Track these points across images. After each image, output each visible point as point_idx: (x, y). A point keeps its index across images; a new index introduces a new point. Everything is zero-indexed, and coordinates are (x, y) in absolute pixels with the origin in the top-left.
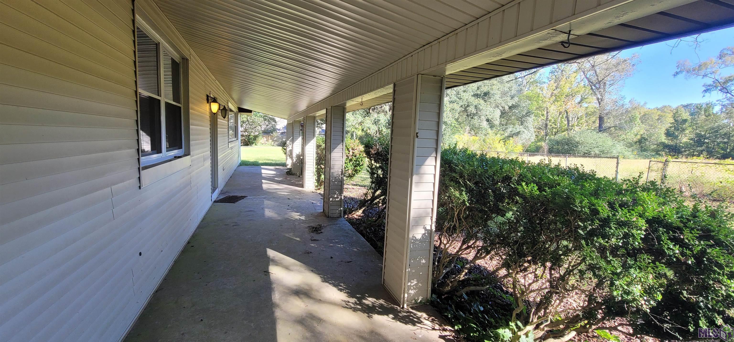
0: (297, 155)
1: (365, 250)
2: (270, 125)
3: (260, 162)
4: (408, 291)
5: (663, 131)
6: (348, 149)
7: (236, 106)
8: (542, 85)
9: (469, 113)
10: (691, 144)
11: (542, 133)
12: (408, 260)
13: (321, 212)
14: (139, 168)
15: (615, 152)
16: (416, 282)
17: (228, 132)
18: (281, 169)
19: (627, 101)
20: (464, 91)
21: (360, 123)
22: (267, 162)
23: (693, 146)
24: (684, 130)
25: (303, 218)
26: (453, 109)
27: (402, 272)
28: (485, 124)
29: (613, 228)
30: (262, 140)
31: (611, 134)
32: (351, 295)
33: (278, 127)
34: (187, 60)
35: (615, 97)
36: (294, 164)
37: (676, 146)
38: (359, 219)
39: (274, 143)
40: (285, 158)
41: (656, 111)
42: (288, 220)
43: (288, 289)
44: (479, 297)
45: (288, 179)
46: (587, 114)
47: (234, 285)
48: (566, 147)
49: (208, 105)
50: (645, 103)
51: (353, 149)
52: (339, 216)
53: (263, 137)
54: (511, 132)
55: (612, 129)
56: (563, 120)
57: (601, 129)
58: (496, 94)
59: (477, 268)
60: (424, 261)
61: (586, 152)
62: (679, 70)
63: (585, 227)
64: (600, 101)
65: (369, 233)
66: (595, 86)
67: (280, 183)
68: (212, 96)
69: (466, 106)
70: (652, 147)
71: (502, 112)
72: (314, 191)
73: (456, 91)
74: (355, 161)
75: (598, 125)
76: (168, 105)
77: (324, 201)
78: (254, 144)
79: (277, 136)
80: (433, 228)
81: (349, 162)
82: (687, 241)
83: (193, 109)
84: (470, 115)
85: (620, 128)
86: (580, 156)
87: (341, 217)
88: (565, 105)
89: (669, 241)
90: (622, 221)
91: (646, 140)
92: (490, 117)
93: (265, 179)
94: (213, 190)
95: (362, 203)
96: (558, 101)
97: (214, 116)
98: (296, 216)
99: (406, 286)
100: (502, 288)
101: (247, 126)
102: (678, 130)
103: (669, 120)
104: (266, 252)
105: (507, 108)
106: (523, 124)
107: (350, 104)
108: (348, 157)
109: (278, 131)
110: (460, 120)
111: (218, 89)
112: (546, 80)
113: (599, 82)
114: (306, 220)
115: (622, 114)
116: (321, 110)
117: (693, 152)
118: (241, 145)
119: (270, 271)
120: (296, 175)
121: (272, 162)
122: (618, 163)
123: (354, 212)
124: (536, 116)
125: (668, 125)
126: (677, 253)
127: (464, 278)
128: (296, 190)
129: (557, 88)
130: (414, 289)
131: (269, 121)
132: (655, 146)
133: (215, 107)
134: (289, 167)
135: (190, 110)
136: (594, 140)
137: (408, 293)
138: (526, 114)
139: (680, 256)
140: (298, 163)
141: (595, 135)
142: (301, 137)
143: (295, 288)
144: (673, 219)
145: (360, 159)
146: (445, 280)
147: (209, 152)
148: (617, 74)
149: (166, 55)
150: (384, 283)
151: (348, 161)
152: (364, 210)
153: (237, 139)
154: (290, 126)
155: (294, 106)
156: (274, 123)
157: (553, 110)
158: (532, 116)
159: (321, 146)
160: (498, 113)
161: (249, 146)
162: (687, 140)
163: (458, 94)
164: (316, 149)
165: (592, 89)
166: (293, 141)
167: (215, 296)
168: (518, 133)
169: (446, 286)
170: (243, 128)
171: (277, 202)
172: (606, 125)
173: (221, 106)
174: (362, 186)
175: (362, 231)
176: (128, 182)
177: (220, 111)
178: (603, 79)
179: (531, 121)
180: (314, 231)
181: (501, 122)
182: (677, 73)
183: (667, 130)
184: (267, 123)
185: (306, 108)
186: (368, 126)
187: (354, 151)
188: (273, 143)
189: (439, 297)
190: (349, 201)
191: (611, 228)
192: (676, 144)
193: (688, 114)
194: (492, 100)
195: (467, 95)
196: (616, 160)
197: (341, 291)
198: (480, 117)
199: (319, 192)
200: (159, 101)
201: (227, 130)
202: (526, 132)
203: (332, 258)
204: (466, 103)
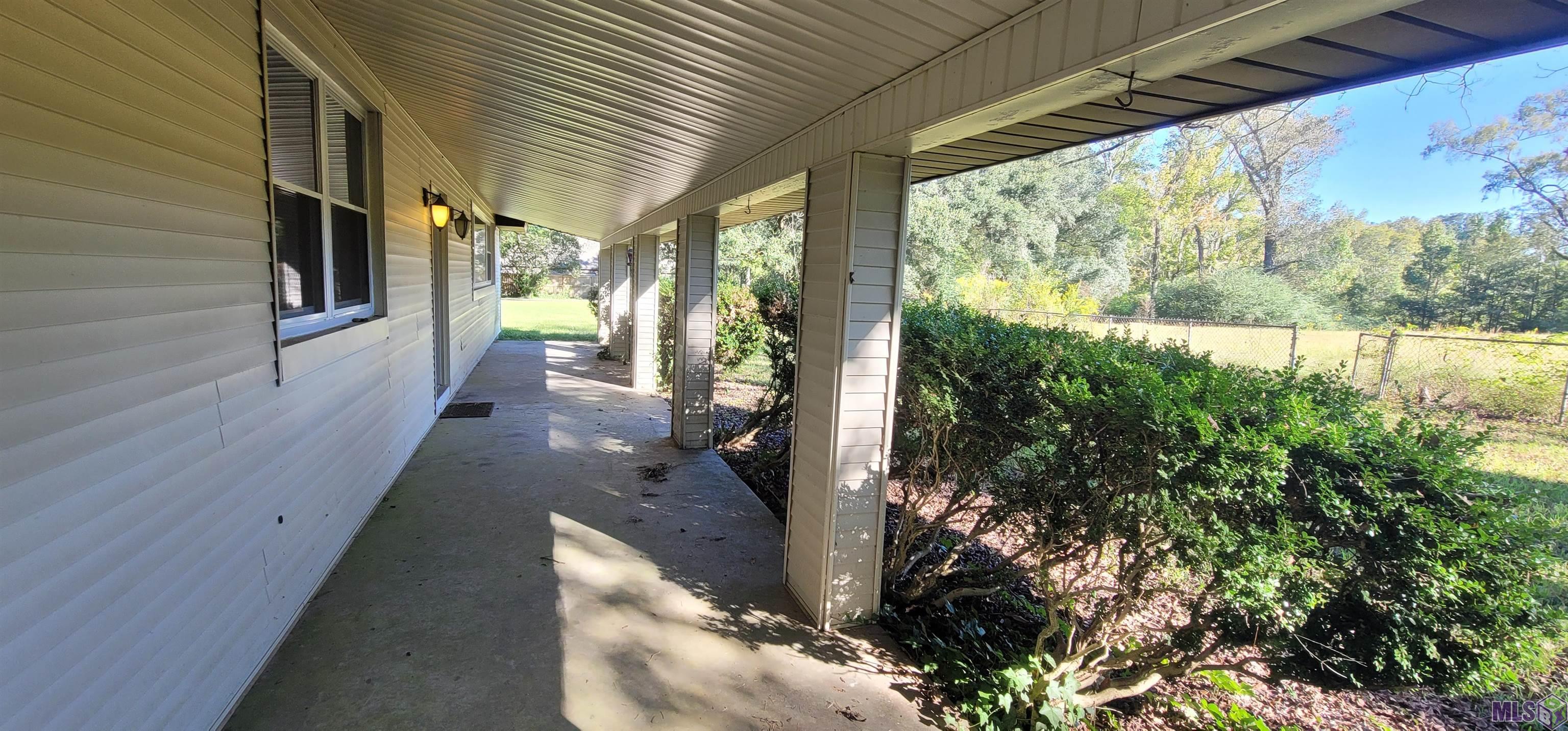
0: (621, 317)
1: (753, 515)
2: (567, 254)
3: (544, 332)
4: (834, 594)
5: (1401, 268)
6: (727, 306)
7: (490, 212)
8: (1147, 173)
9: (991, 231)
10: (1455, 299)
11: (1146, 275)
12: (833, 534)
13: (667, 438)
14: (276, 343)
15: (1296, 314)
16: (849, 579)
17: (473, 269)
18: (586, 347)
19: (1325, 207)
20: (982, 184)
21: (760, 250)
22: (558, 331)
23: (1463, 301)
24: (1442, 269)
25: (629, 449)
26: (958, 222)
27: (822, 557)
28: (1024, 254)
29: (1225, 466)
30: (548, 285)
31: (1289, 277)
32: (720, 605)
33: (583, 257)
34: (378, 113)
35: (1300, 198)
36: (613, 338)
37: (1425, 303)
38: (745, 452)
39: (576, 292)
40: (596, 323)
41: (1387, 228)
42: (599, 455)
43: (594, 594)
44: (980, 610)
45: (602, 368)
46: (1241, 236)
47: (478, 584)
48: (1196, 304)
49: (426, 209)
50: (1365, 212)
51: (737, 306)
52: (703, 445)
53: (551, 278)
54: (1080, 270)
55: (1292, 266)
56: (1189, 246)
57: (1269, 266)
58: (1048, 190)
59: (981, 553)
60: (865, 536)
61: (1237, 314)
62: (1434, 143)
63: (1173, 465)
64: (1267, 207)
65: (764, 481)
66: (1258, 176)
67: (582, 376)
68: (434, 191)
69: (985, 215)
70: (1377, 305)
71: (1061, 230)
72: (654, 394)
73: (963, 183)
74: (742, 331)
75: (1263, 258)
76: (337, 211)
77: (673, 415)
78: (532, 294)
79: (582, 277)
80: (884, 469)
81: (730, 334)
82: (1368, 492)
83: (393, 219)
84: (994, 235)
85: (1310, 266)
86: (1223, 324)
87: (707, 447)
88: (1195, 215)
89: (1333, 493)
90: (1242, 451)
91: (1363, 289)
92: (1035, 240)
93: (552, 367)
94: (439, 392)
95: (753, 419)
96: (1179, 206)
97: (438, 235)
98: (613, 445)
99: (829, 586)
100: (1030, 592)
101: (517, 255)
102: (1431, 269)
103: (1412, 248)
104: (548, 517)
105: (1071, 220)
106: (1105, 255)
107: (726, 210)
108: (727, 323)
109: (584, 267)
110: (972, 245)
111: (450, 176)
112: (1156, 161)
113: (1267, 167)
114: (634, 455)
115: (1314, 235)
116: (667, 222)
117: (1461, 316)
118: (504, 297)
119: (555, 558)
120: (619, 360)
121: (568, 332)
122: (1294, 339)
123: (736, 439)
124: (1132, 238)
125: (1409, 259)
126: (1347, 516)
127: (950, 571)
128: (618, 393)
129: (1177, 178)
130: (846, 592)
131: (564, 244)
132: (1383, 303)
133: (441, 215)
134: (604, 342)
135: (386, 222)
136: (1254, 289)
137: (833, 602)
138: (1113, 232)
139: (1352, 522)
140: (622, 334)
141: (1256, 280)
142: (629, 279)
143: (610, 592)
144: (1343, 448)
145: (754, 327)
146: (913, 577)
147: (430, 310)
148: (1306, 150)
149: (332, 103)
150: (787, 581)
151: (727, 331)
152: (757, 434)
153: (493, 283)
154: (607, 255)
155: (615, 213)
156: (573, 249)
157: (1170, 225)
158: (1126, 240)
159: (669, 299)
160: (1052, 230)
161: (522, 298)
162: (1449, 291)
163: (968, 190)
164: (660, 306)
165: (1251, 180)
166: (612, 288)
167: (438, 607)
168: (1096, 273)
169: (914, 587)
170: (507, 259)
171: (575, 417)
172: (1280, 258)
173: (455, 212)
174: (757, 385)
175: (750, 476)
176: (252, 370)
177: (453, 223)
178: (1275, 161)
179: (1123, 250)
180: (650, 476)
181: (1059, 249)
182: (1430, 149)
183: (1408, 269)
184: (560, 249)
185: (637, 218)
186: (776, 256)
187: (739, 310)
188: (572, 291)
189: (900, 609)
190: (726, 415)
191: (1219, 466)
192: (1426, 298)
193: (1453, 235)
194: (1040, 202)
195: (987, 191)
196: (1291, 331)
197: (698, 598)
198: (1015, 239)
199: (664, 395)
200: (318, 202)
201: (470, 263)
202: (1111, 271)
203: (683, 531)
204: (985, 209)
